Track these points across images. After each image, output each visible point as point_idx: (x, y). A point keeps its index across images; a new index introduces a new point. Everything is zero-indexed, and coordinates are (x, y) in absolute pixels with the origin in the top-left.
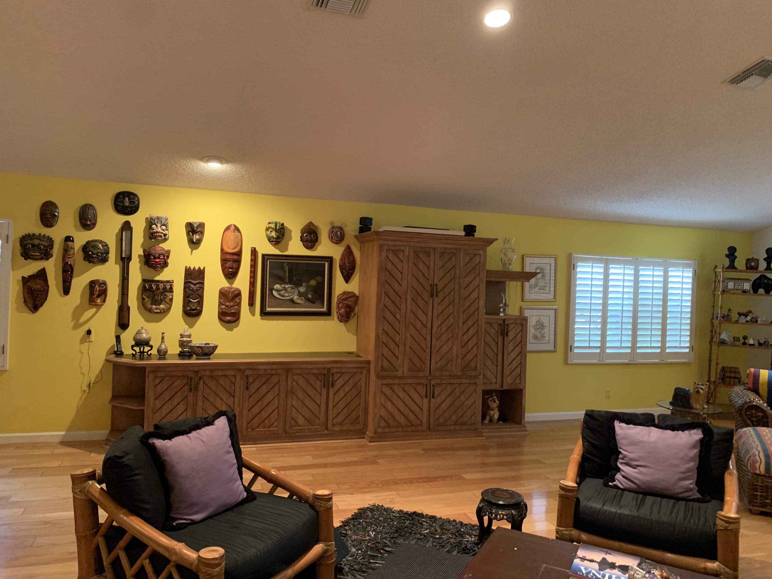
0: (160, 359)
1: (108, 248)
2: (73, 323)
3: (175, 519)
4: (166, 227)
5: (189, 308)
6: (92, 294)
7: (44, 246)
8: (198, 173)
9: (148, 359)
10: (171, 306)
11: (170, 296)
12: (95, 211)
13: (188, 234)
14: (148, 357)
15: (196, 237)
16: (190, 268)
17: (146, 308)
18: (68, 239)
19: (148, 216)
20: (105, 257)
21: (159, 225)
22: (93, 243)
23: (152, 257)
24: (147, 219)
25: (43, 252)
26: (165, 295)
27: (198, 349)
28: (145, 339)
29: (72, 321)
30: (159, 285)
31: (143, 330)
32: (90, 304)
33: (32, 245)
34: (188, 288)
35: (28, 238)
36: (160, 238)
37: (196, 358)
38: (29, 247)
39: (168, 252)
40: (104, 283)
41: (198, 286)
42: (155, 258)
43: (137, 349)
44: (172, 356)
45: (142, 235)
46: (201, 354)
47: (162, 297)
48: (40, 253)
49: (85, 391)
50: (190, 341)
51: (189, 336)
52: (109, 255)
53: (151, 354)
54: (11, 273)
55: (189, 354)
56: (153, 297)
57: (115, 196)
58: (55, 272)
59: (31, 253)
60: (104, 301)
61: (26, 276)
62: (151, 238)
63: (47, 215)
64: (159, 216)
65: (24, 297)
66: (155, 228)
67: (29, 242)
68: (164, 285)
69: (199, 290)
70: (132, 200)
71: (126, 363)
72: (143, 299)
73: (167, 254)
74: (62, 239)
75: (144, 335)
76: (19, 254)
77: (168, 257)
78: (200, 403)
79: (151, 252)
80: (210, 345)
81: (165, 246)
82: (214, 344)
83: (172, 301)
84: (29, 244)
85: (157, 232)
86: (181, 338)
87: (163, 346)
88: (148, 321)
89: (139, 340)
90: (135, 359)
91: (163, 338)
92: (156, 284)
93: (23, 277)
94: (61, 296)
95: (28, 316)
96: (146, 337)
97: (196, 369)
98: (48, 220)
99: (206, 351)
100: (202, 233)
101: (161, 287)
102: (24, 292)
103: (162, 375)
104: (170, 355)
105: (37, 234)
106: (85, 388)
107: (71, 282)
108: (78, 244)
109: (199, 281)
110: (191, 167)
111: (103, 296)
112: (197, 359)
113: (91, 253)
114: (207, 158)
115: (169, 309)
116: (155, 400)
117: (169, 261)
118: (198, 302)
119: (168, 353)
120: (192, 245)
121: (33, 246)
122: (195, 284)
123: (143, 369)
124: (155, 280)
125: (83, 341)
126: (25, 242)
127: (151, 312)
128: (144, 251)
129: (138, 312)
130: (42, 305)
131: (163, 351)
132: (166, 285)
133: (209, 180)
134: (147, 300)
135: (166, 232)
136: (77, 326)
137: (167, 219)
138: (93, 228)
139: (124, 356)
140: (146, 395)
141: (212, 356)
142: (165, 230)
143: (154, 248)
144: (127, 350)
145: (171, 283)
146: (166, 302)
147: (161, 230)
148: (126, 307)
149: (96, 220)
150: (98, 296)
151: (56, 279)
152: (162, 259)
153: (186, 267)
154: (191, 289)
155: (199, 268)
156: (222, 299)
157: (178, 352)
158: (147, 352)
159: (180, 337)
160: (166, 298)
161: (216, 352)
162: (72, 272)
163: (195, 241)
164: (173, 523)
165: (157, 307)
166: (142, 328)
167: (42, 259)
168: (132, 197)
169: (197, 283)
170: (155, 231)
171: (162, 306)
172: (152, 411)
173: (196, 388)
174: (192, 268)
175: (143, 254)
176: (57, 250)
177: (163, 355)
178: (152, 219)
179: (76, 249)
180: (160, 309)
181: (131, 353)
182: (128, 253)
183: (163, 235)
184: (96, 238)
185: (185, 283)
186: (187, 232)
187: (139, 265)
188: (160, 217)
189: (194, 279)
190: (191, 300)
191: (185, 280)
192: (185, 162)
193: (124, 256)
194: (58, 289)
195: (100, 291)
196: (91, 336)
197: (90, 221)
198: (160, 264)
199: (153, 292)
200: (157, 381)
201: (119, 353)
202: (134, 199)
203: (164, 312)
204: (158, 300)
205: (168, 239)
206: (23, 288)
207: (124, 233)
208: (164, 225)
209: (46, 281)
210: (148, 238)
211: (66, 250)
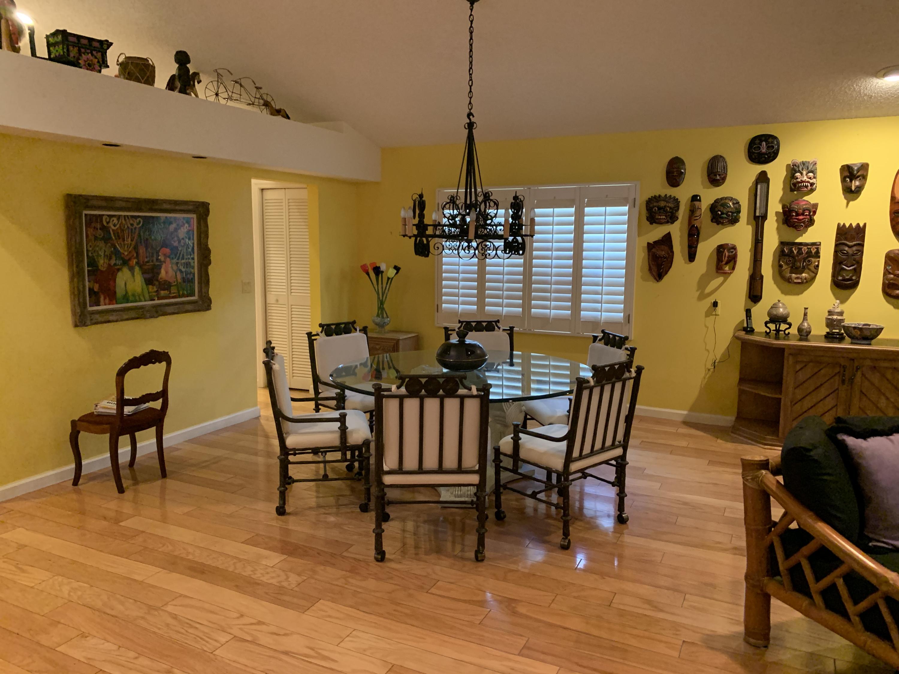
0: (801, 340)
1: (740, 206)
2: (698, 293)
3: (871, 540)
4: (814, 174)
5: (840, 278)
6: (719, 260)
7: (670, 208)
8: (865, 95)
9: (784, 339)
10: (816, 274)
11: (815, 262)
12: (726, 163)
13: (843, 180)
14: (785, 337)
15: (856, 183)
16: (844, 225)
17: (782, 277)
18: (695, 198)
19: (790, 163)
20: (735, 217)
21: (804, 173)
22: (723, 201)
23: (794, 214)
24: (788, 166)
25: (669, 215)
26: (809, 261)
27: (856, 330)
28: (783, 315)
29: (697, 291)
30: (802, 248)
31: (780, 305)
32: (717, 272)
33: (658, 207)
34: (840, 251)
35: (655, 200)
36: (806, 189)
37: (850, 342)
38: (655, 210)
39: (816, 206)
40: (734, 248)
41: (854, 248)
42: (798, 214)
43: (772, 326)
44: (817, 338)
45: (782, 186)
46: (859, 337)
47: (805, 264)
48: (666, 216)
49: (709, 370)
50: (843, 320)
51: (841, 313)
52: (741, 214)
53: (789, 333)
54: (637, 238)
55: (840, 337)
56: (794, 264)
57: (749, 142)
58: (681, 237)
59: (657, 217)
60: (734, 268)
61: (651, 241)
62: (792, 190)
63: (673, 173)
64: (804, 160)
65: (649, 264)
66: (799, 177)
67: (655, 204)
68: (808, 248)
69: (856, 254)
70: (770, 145)
71: (760, 342)
72: (781, 266)
73: (813, 209)
74: (688, 199)
75: (781, 310)
76: (645, 218)
77: (815, 213)
78: (856, 401)
79: (793, 207)
80: (871, 327)
81: (811, 199)
82: (877, 326)
83: (818, 269)
84: (655, 206)
85: (802, 182)
86: (829, 315)
87: (806, 324)
88: (785, 292)
89: (776, 315)
90: (770, 338)
91: (805, 314)
92: (799, 248)
93: (648, 243)
94: (685, 263)
95: (652, 285)
96: (784, 313)
97: (851, 356)
98: (675, 179)
99: (867, 333)
100: (864, 177)
101: (805, 250)
102: (649, 259)
103: (805, 360)
104: (813, 336)
105: (663, 195)
106: (709, 366)
107: (696, 247)
108: (705, 204)
109: (857, 242)
110: (857, 88)
111: (732, 264)
112: (852, 343)
113: (720, 213)
114: (883, 72)
115: (813, 279)
116: (795, 388)
117: (815, 217)
118: (855, 269)
119: (812, 333)
120: (849, 195)
121: (660, 208)
122: (850, 247)
123: (781, 350)
124: (797, 243)
125: (708, 314)
126: (651, 206)
127: (790, 282)
128: (784, 207)
129: (773, 282)
130: (666, 273)
131: (805, 331)
132: (811, 248)
133: (881, 103)
134: (785, 267)
135: (813, 181)
136: (702, 297)
137: (816, 164)
138: (723, 183)
139: (755, 334)
140: (784, 381)
141: (873, 341)
142: (812, 177)
143: (796, 202)
144: (759, 326)
145: (818, 245)
146: (810, 269)
147: (808, 178)
148: (759, 276)
149: (726, 174)
150: (727, 263)
151: (681, 244)
152: (806, 215)
153: (839, 225)
154: (845, 253)
155: (858, 224)
156: (890, 265)
157: (825, 333)
158: (784, 331)
159: (827, 314)
160: (810, 265)
161: (880, 337)
162: (698, 236)
163: (853, 188)
164: (869, 543)
165: (798, 275)
166: (779, 301)
167: (667, 222)
168: (770, 140)
169: (855, 245)
170: (799, 180)
171: (804, 275)
172: (791, 402)
173: (852, 381)
174: (847, 225)
175: (781, 211)
176: (682, 212)
177: (805, 335)
178: (795, 165)
179: (703, 210)
180: (801, 279)
181: (764, 331)
182: (763, 211)
183: (809, 185)
184: (726, 196)
185: (836, 245)
186: (842, 177)
187: (775, 225)
188: (806, 162)
189: (851, 240)
190: (844, 267)
191: (836, 241)
192: (849, 83)
193: (757, 214)
194: (683, 256)
195: (729, 256)
196: (717, 308)
197: (719, 175)
198: (804, 222)
199: (793, 257)
200: (798, 368)
201: (749, 330)
202: (772, 142)
203: (807, 282)
204: (800, 267)
205: (815, 189)
206: (649, 255)
207: (759, 187)
208: (812, 172)
209: (671, 247)
210: (789, 190)
211: (693, 211)
